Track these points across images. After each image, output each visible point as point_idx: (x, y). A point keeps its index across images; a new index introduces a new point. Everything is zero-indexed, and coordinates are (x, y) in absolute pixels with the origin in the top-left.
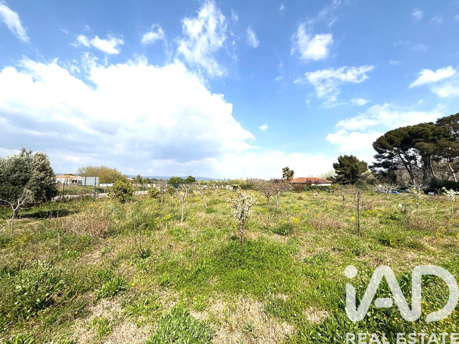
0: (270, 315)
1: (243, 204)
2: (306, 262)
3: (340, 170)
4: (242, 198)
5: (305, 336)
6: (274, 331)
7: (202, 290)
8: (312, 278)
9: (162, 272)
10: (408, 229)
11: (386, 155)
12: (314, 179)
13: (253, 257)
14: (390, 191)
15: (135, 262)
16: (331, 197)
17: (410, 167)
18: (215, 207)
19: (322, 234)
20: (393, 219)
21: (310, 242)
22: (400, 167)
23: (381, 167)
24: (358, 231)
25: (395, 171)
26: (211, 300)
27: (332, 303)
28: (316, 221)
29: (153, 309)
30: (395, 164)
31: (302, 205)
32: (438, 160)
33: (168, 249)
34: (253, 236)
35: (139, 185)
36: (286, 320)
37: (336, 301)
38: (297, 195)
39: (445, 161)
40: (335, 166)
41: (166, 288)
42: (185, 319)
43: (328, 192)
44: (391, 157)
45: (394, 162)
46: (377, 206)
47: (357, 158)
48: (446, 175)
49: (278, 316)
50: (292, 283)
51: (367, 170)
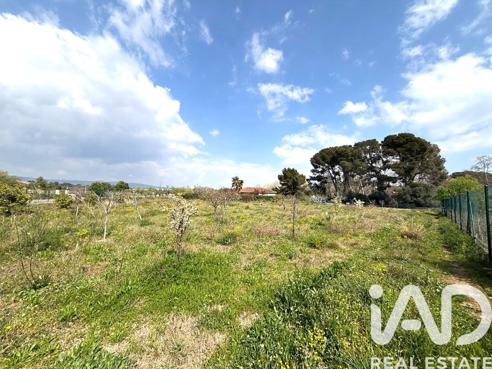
0: (202, 329)
1: (182, 213)
2: (245, 270)
3: (284, 181)
4: (181, 207)
5: (236, 341)
6: (205, 344)
7: (124, 316)
8: (249, 284)
9: (67, 303)
10: (330, 233)
11: (320, 170)
12: (261, 189)
13: (191, 271)
14: (321, 201)
15: (21, 296)
16: (275, 206)
17: (336, 181)
18: (152, 219)
19: (263, 241)
20: (320, 225)
21: (252, 250)
22: (329, 180)
23: (315, 180)
24: (292, 237)
25: (325, 184)
26: (134, 326)
27: (264, 305)
28: (259, 229)
29: (44, 354)
30: (325, 178)
31: (248, 214)
32: (353, 176)
33: (80, 273)
34: (194, 248)
35: (40, 192)
36: (219, 330)
37: (267, 302)
38: (245, 204)
39: (358, 177)
40: (280, 178)
41: (70, 323)
42: (94, 357)
43: (273, 202)
44: (322, 172)
45: (325, 176)
46: (310, 214)
47: (298, 171)
48: (358, 189)
49: (211, 328)
50: (230, 292)
51: (305, 182)
